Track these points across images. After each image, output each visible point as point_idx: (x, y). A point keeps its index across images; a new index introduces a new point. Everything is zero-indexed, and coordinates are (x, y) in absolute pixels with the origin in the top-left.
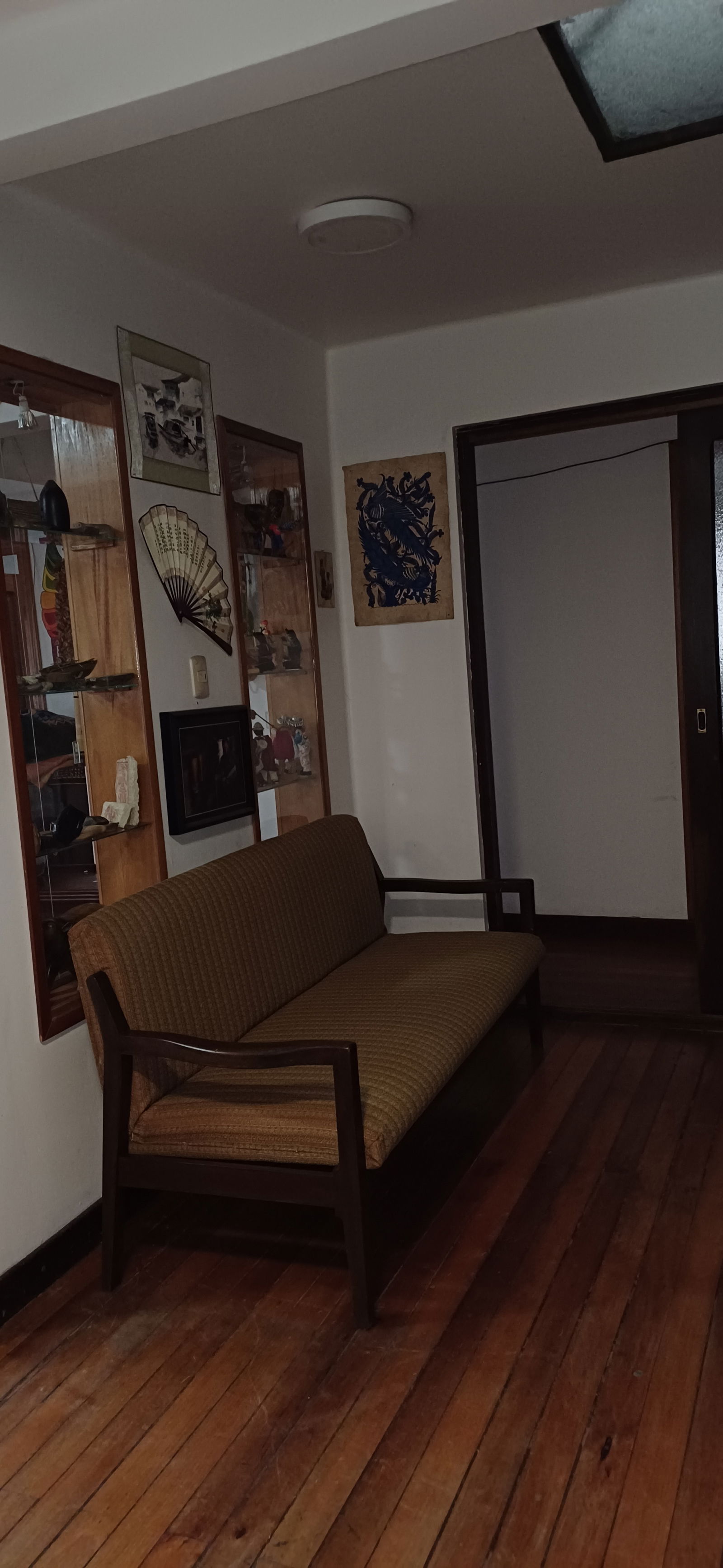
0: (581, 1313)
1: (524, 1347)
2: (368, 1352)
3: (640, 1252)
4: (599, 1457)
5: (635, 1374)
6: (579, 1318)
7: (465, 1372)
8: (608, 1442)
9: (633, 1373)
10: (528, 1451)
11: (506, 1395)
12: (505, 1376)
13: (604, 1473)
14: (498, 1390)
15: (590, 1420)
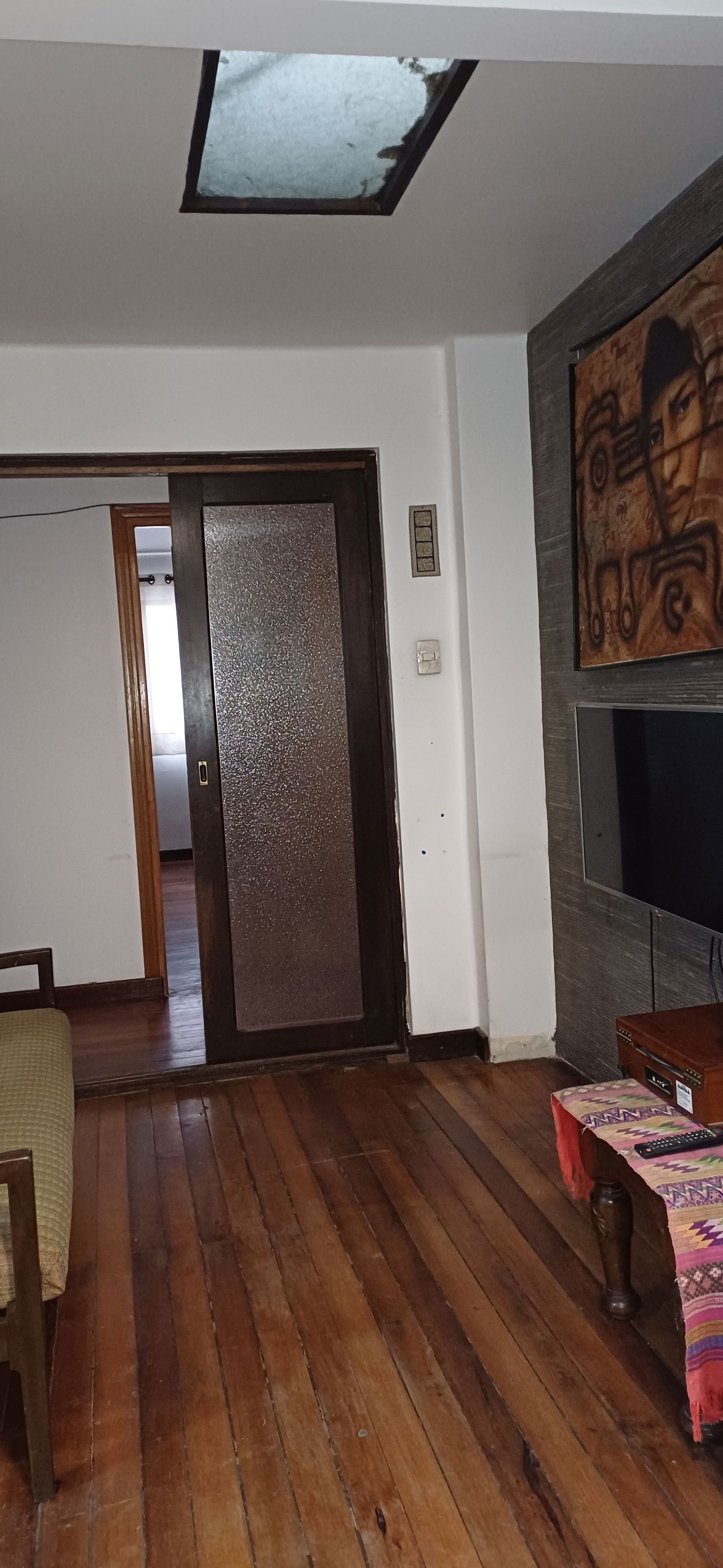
0: (271, 1394)
1: (236, 1451)
2: (68, 1526)
3: (287, 1313)
4: (381, 1534)
5: (360, 1435)
6: (272, 1399)
7: (192, 1503)
8: (379, 1514)
9: (357, 1434)
10: (309, 1557)
11: (251, 1510)
12: (236, 1490)
13: (395, 1548)
14: (239, 1508)
15: (348, 1499)
